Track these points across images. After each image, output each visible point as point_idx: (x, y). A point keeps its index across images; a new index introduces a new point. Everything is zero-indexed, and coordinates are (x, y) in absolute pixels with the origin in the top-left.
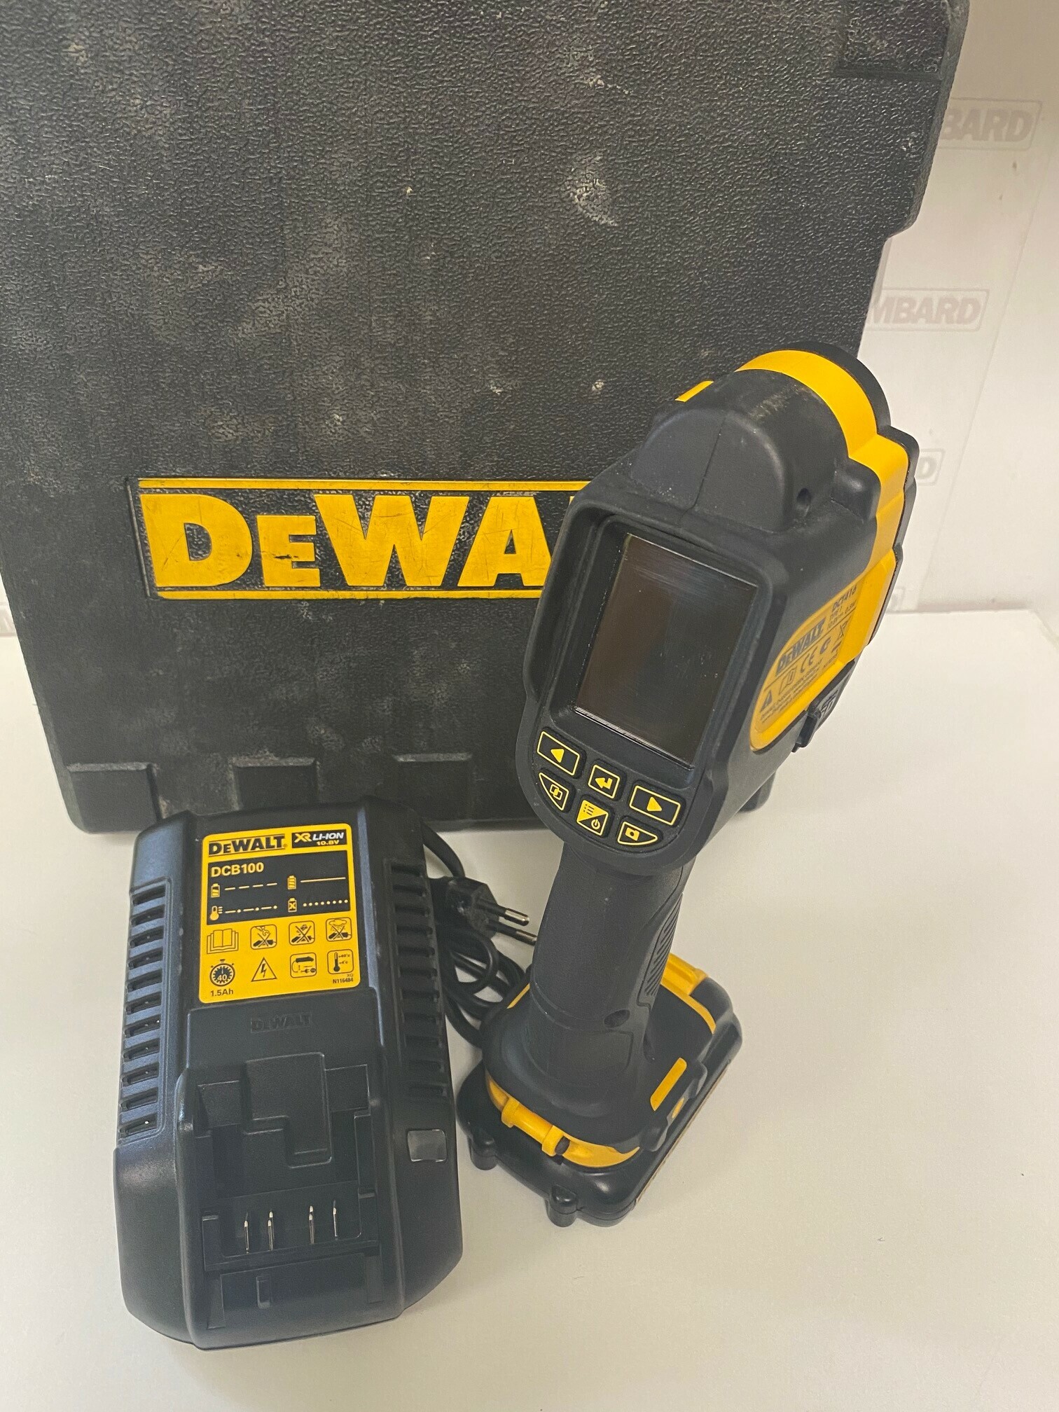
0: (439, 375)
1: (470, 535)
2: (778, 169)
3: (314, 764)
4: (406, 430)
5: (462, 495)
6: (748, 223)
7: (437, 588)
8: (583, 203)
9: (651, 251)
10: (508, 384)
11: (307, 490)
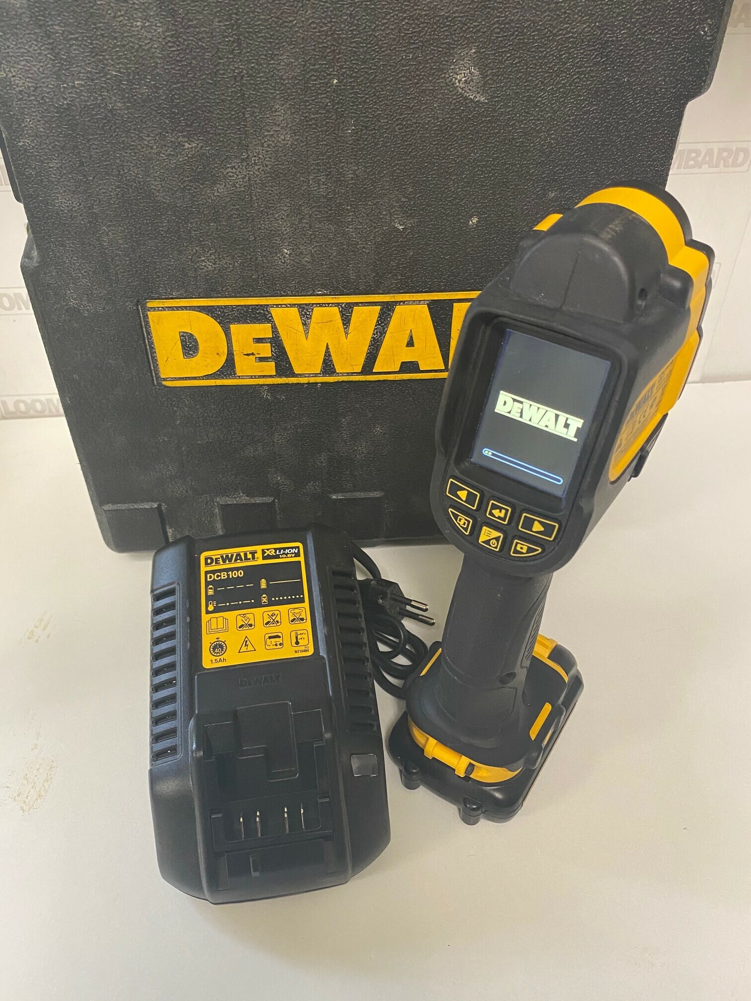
0: (358, 218)
1: (382, 334)
2: (607, 53)
3: (274, 501)
5: (376, 305)
6: (585, 96)
7: (358, 374)
9: (512, 120)
10: (408, 222)
11: (265, 305)
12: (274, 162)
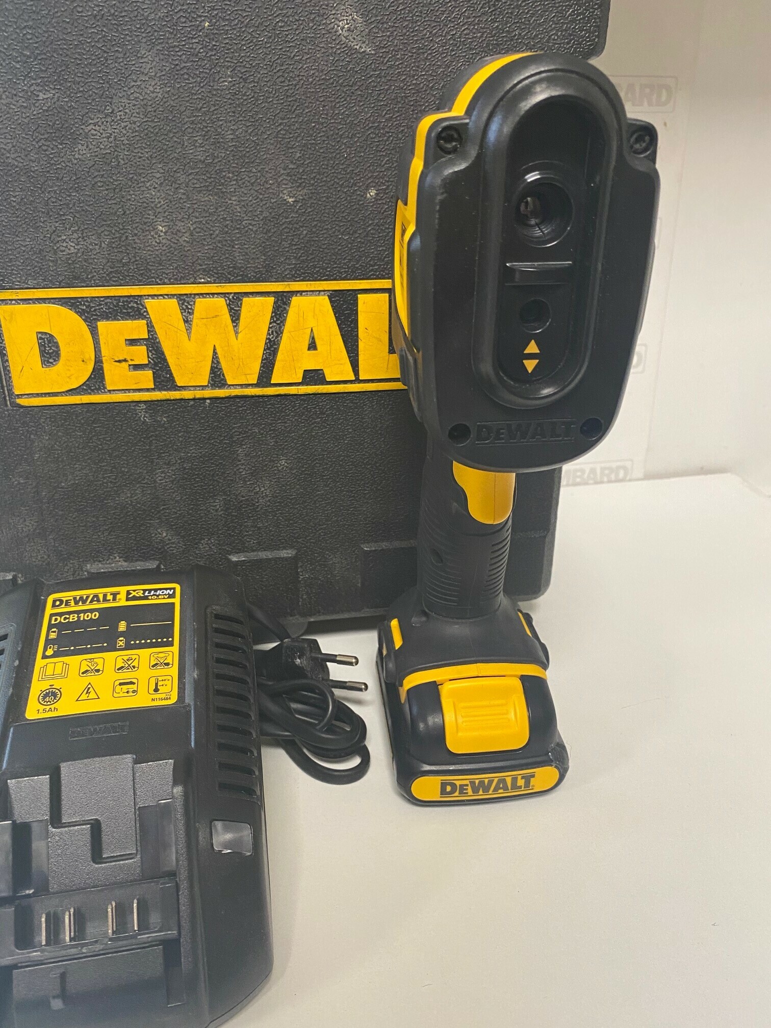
3: (159, 566)
5: (269, 296)
7: (253, 386)
8: (346, 34)
9: (402, 75)
10: (298, 193)
11: (138, 296)
12: (143, 119)
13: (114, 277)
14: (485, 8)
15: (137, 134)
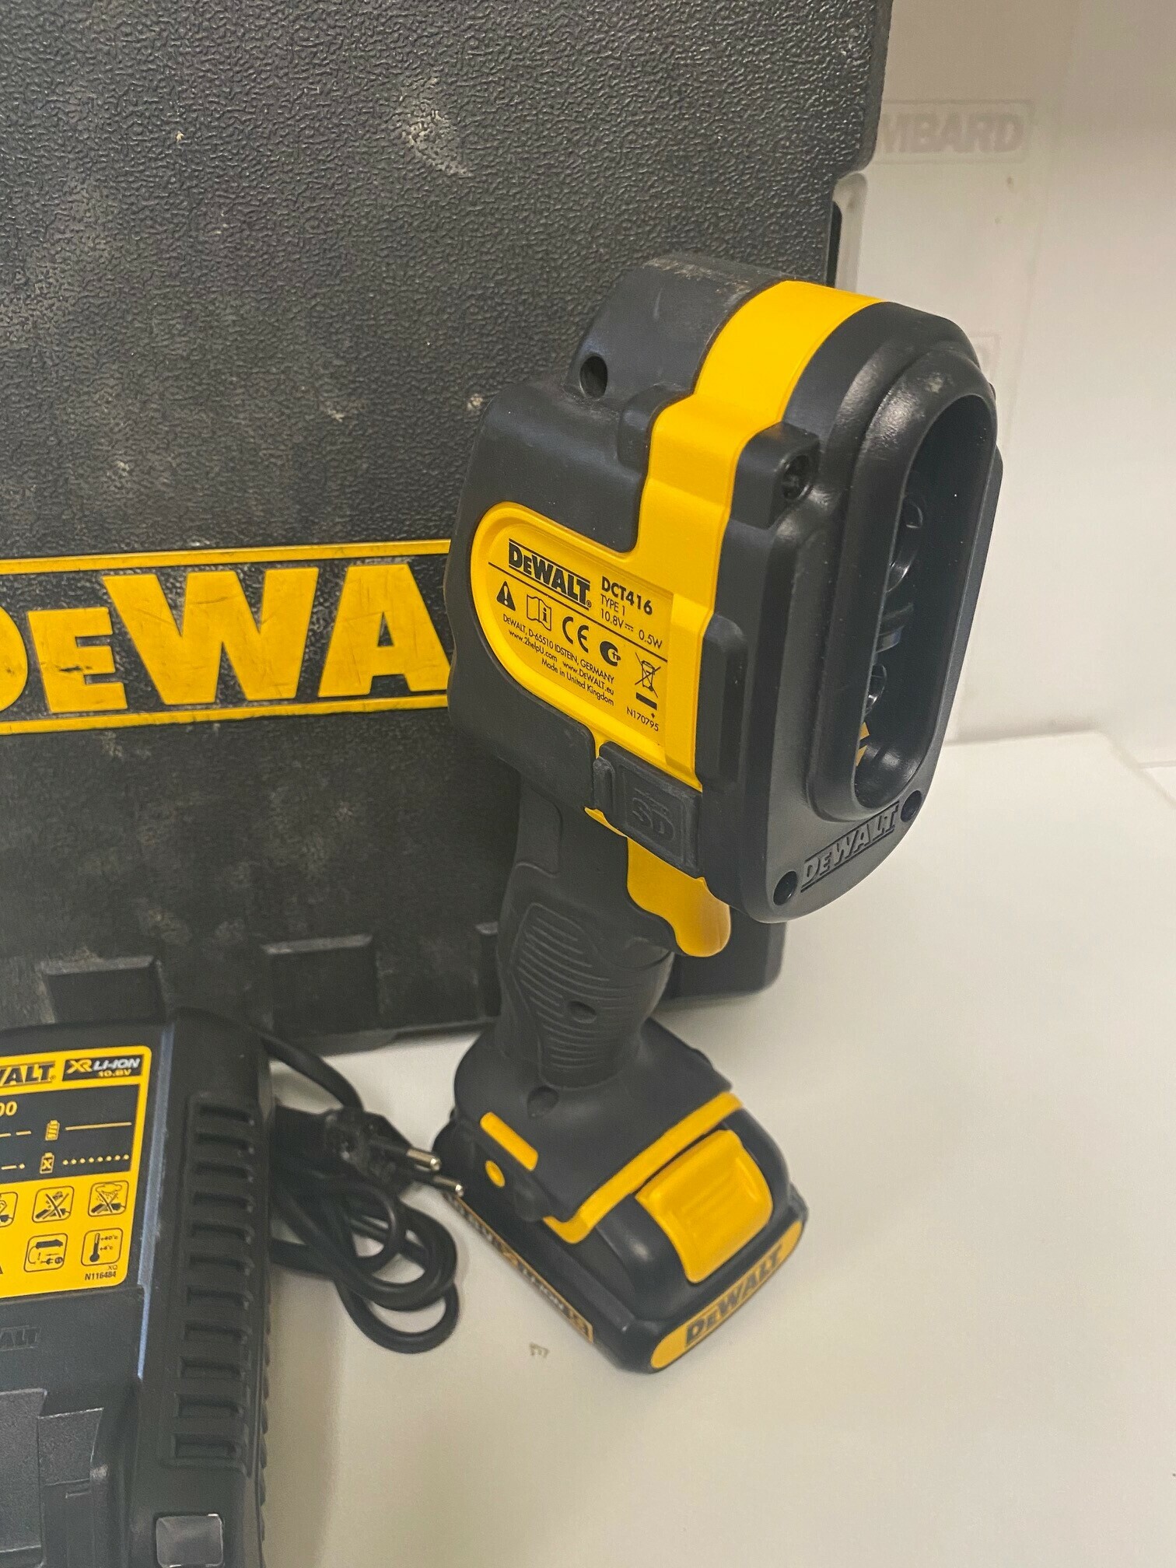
0: (255, 398)
1: (327, 623)
2: (680, 87)
3: (152, 965)
4: (219, 479)
5: (309, 566)
6: (649, 166)
7: (290, 701)
8: (422, 146)
9: (522, 210)
10: (351, 404)
11: (93, 571)
12: (79, 292)
13: (49, 542)
14: (664, 97)
15: (71, 318)
